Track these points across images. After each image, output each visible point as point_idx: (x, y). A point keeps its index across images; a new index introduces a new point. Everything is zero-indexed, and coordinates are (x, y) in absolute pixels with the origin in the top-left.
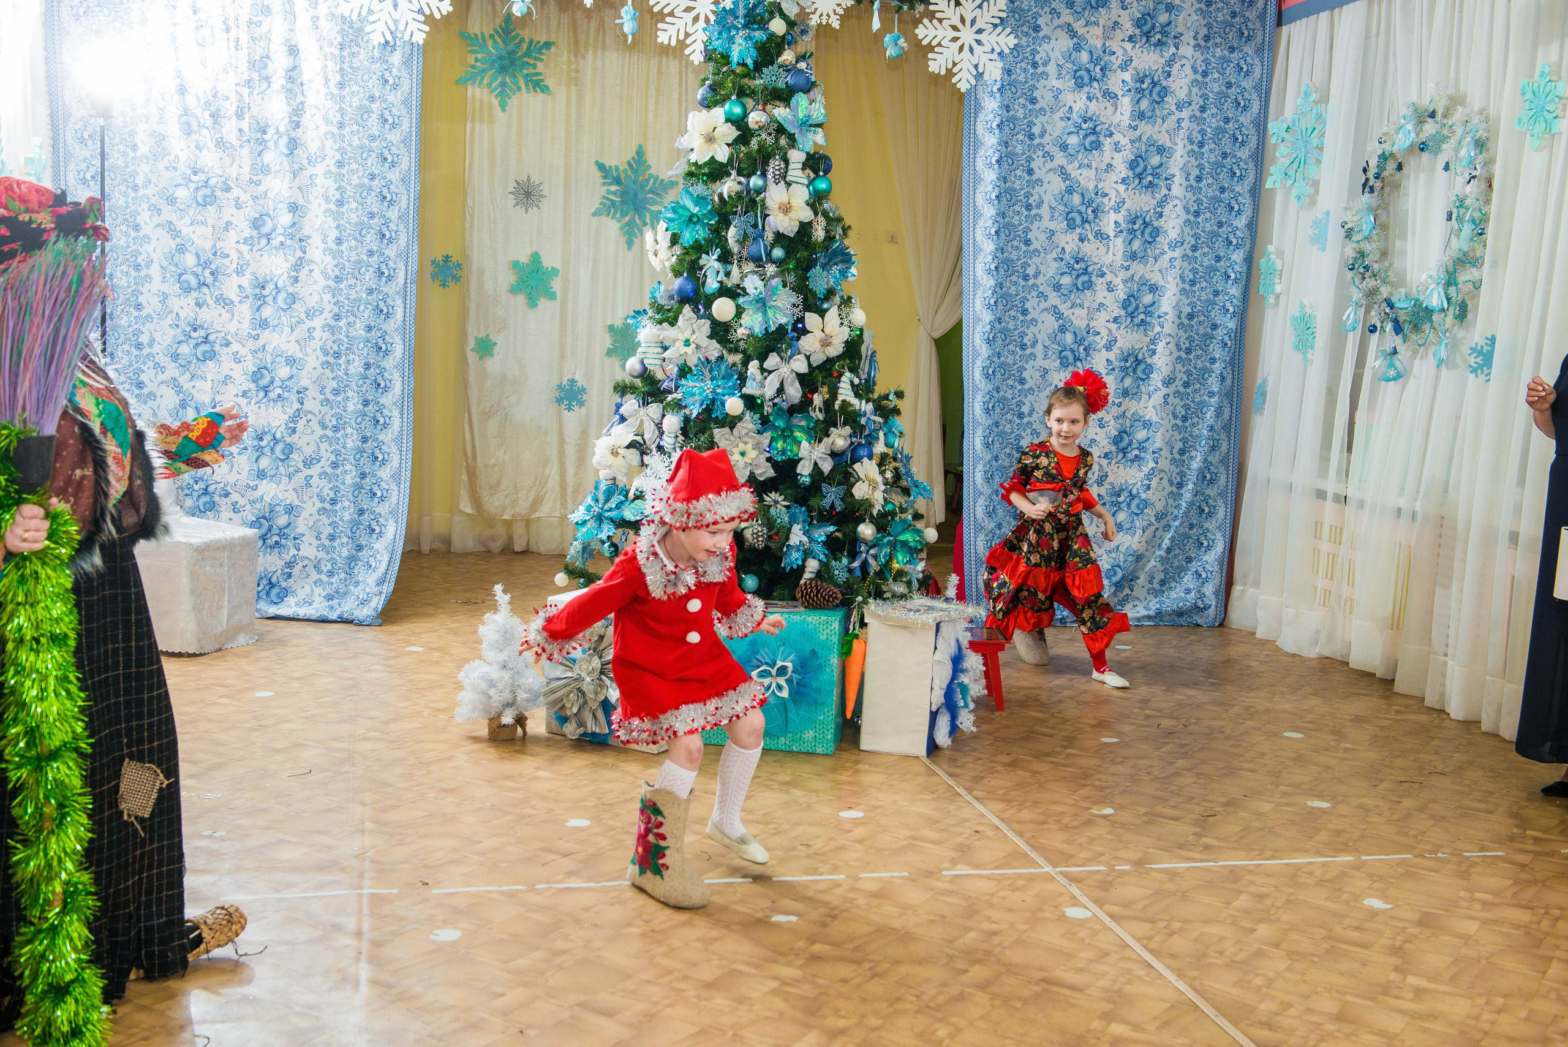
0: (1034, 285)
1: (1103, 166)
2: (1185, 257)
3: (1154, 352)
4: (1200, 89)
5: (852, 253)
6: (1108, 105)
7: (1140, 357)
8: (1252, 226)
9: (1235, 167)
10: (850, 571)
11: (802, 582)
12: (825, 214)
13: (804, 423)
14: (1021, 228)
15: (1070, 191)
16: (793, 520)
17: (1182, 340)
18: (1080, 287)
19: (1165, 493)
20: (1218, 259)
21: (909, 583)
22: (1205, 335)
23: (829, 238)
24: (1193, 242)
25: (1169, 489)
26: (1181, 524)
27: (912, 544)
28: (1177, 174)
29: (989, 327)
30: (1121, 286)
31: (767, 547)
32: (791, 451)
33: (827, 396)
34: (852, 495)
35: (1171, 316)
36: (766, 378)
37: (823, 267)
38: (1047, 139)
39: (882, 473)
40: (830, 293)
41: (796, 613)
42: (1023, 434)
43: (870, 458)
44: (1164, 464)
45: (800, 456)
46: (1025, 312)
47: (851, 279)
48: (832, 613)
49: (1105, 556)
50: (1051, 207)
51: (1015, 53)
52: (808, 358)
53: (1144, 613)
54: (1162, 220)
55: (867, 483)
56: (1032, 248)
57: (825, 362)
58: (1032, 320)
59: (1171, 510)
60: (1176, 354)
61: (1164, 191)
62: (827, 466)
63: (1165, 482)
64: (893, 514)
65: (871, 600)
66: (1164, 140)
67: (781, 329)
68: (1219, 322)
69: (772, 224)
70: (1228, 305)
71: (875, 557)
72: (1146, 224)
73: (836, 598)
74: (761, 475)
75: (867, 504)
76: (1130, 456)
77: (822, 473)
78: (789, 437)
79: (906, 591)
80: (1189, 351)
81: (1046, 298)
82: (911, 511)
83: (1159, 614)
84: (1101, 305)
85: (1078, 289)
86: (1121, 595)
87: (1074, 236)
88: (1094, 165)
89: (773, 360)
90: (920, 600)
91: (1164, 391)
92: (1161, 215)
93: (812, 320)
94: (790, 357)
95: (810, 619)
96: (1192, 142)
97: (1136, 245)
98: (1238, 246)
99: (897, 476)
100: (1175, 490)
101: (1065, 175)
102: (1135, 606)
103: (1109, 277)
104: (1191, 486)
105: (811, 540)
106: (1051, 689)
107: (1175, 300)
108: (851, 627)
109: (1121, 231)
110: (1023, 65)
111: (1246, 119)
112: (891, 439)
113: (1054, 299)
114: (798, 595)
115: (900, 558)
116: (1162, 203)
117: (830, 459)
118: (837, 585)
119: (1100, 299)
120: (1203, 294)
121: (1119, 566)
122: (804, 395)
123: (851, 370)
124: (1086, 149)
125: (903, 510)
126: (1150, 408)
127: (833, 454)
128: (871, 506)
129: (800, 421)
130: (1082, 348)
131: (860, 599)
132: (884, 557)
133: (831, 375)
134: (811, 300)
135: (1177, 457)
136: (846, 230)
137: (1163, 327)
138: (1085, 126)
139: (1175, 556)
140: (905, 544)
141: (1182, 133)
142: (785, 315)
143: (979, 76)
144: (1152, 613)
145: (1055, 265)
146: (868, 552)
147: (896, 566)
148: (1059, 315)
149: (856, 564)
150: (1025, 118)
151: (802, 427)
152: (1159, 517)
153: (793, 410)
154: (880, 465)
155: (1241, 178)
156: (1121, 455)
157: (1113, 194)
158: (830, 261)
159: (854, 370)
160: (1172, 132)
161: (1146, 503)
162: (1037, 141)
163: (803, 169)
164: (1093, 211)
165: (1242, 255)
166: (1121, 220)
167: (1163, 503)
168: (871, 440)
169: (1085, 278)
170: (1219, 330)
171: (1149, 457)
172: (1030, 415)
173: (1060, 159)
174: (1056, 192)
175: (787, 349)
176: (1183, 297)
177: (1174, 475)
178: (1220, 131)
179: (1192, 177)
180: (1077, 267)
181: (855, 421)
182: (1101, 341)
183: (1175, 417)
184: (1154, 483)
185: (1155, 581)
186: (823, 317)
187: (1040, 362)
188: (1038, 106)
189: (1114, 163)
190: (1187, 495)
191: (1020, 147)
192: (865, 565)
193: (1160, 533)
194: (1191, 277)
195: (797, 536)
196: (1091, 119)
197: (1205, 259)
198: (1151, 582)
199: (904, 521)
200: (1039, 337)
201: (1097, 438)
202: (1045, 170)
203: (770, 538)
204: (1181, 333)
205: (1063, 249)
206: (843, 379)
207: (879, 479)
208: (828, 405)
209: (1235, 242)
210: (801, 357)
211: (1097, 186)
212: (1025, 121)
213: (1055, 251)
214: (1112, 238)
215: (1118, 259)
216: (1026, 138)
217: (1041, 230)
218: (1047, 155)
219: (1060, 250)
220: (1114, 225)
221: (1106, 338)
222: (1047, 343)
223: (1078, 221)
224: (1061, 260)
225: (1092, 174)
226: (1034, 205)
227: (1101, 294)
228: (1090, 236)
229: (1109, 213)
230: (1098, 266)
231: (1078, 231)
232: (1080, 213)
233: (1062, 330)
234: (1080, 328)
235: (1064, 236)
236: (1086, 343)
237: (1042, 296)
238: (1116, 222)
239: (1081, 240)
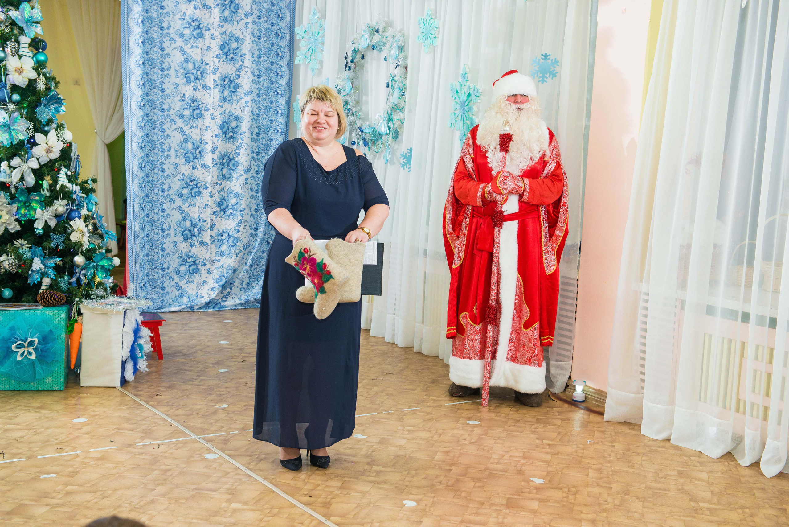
0: (168, 115)
1: (205, 47)
2: (253, 101)
3: (239, 154)
4: (257, 6)
5: (62, 98)
6: (206, 12)
7: (231, 157)
8: (290, 84)
9: (279, 51)
10: (70, 284)
11: (41, 291)
12: (45, 75)
13: (37, 198)
14: (158, 81)
15: (186, 61)
16: (34, 255)
17: (254, 147)
18: (195, 117)
19: (248, 234)
20: (272, 102)
21: (106, 289)
22: (267, 144)
23: (48, 89)
24: (258, 92)
25: (250, 231)
26: (258, 251)
27: (107, 267)
28: (247, 53)
29: (141, 140)
30: (219, 117)
31: (17, 272)
32: (30, 215)
33: (51, 182)
34: (70, 240)
35: (247, 134)
36: (12, 172)
37: (45, 106)
38: (171, 30)
39: (87, 226)
40: (50, 122)
41: (39, 309)
42: (165, 202)
43: (80, 217)
44: (247, 217)
45: (36, 217)
46: (163, 131)
47: (62, 113)
48: (61, 308)
49: (215, 271)
50: (176, 70)
52: (38, 159)
53: (238, 301)
54: (240, 79)
55: (78, 232)
56: (165, 93)
57: (48, 162)
58: (168, 135)
59: (251, 243)
60: (251, 155)
61: (240, 63)
62: (53, 223)
63: (248, 228)
64: (94, 250)
65: (83, 300)
66: (238, 34)
67: (21, 143)
68: (273, 138)
69: (11, 80)
70: (278, 128)
71: (85, 275)
72: (231, 82)
73: (63, 299)
74: (12, 229)
75: (79, 245)
76: (228, 213)
77: (50, 226)
78: (28, 206)
79: (104, 294)
80: (258, 153)
81: (175, 123)
82: (104, 248)
83: (247, 302)
84: (208, 127)
85: (194, 118)
86: (225, 293)
87: (191, 87)
88: (200, 46)
89: (16, 161)
90: (113, 299)
91: (245, 176)
92: (239, 77)
93: (39, 137)
94: (28, 159)
95: (47, 312)
96: (254, 36)
97: (226, 93)
98: (282, 95)
99: (95, 228)
100: (253, 232)
101: (184, 52)
102: (233, 298)
103: (212, 111)
104: (262, 229)
105: (46, 266)
106: (188, 346)
107: (249, 125)
108: (72, 316)
109: (217, 85)
111: (283, 24)
112: (90, 206)
113: (180, 123)
114: (39, 299)
115: (100, 275)
116: (239, 69)
117: (54, 219)
118: (64, 293)
119: (207, 123)
120: (264, 122)
121: (223, 276)
122: (37, 182)
123: (65, 167)
124: (195, 37)
125: (100, 248)
126: (238, 186)
127: (56, 216)
128: (82, 245)
129: (35, 197)
130: (198, 152)
131: (77, 299)
132: (90, 275)
133: (54, 170)
134: (38, 125)
135: (254, 213)
136: (57, 84)
137: (243, 140)
138: (193, 24)
139: (255, 269)
140: (102, 267)
141: (249, 31)
142: (23, 135)
144: (243, 302)
145: (180, 104)
146: (80, 272)
147: (97, 280)
148: (184, 133)
149: (74, 279)
150: (158, 17)
151: (37, 200)
152: (245, 248)
153: (30, 190)
154: (85, 221)
155: (282, 57)
156: (222, 213)
157: (211, 64)
158: (48, 102)
159: (68, 167)
160: (243, 30)
161: (237, 240)
162: (165, 31)
163: (29, 47)
164: (201, 73)
165: (284, 100)
166: (217, 79)
167: (247, 239)
168: (80, 206)
169: (198, 111)
170: (274, 142)
171: (238, 213)
172: (168, 190)
173: (180, 42)
174: (179, 61)
175: (25, 155)
176: (254, 123)
177: (253, 223)
178: (269, 30)
179: (255, 56)
180: (192, 105)
181: (69, 197)
182: (208, 148)
183: (252, 191)
184: (241, 228)
185: (244, 284)
186: (46, 136)
187: (173, 160)
188: (165, 11)
189: (211, 46)
190: (260, 235)
191: (155, 34)
192: (78, 280)
193: (246, 255)
194: (257, 112)
195: (37, 264)
196: (197, 20)
197: (265, 102)
198: (242, 284)
199: (102, 254)
200: (172, 145)
201: (209, 203)
202: (171, 49)
203: (20, 266)
204: (253, 143)
205: (184, 94)
206: (61, 172)
207: (85, 230)
208: (52, 187)
209: (280, 93)
210: (34, 159)
211: (202, 59)
212: (158, 19)
213: (179, 95)
214: (212, 89)
215: (217, 101)
216: (159, 29)
217: (170, 83)
218: (172, 40)
219: (182, 95)
220: (213, 82)
221: (211, 146)
222: (177, 149)
223: (192, 78)
224: (183, 101)
225: (199, 51)
226: (165, 68)
227: (208, 121)
228: (200, 87)
229: (210, 74)
230: (205, 105)
231: (192, 84)
232: (193, 74)
233: (186, 141)
234: (196, 140)
235: (184, 87)
236: (200, 149)
237: (173, 121)
238: (214, 80)
239: (195, 89)
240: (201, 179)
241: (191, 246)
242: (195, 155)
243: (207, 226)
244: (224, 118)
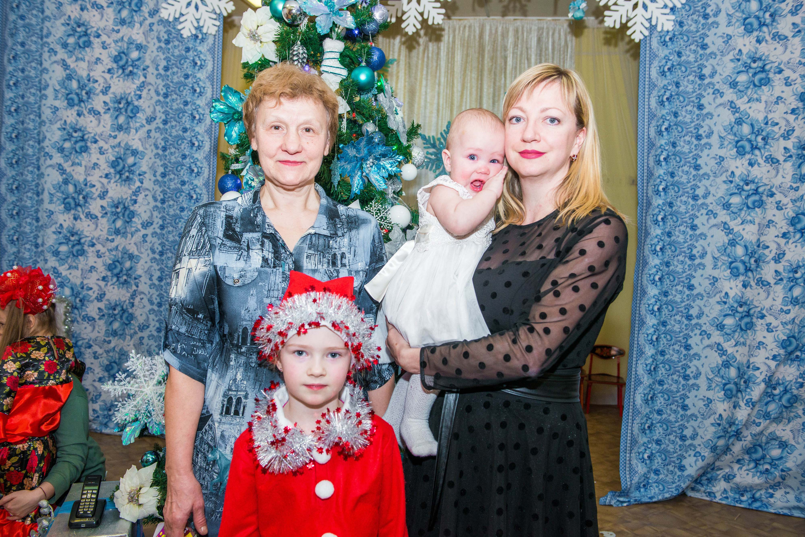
0: (703, 204)
1: (774, 99)
6: (778, 46)
14: (691, 155)
15: (739, 122)
18: (751, 206)
30: (790, 205)
38: (717, 78)
42: (692, 334)
46: (694, 228)
50: (720, 137)
51: (687, 8)
56: (701, 172)
58: (702, 234)
81: (715, 215)
84: (770, 222)
85: (748, 208)
87: (745, 161)
88: (764, 98)
101: (734, 109)
103: (778, 197)
109: (791, 156)
110: (695, 17)
113: (723, 216)
119: (769, 217)
130: (752, 260)
138: (754, 65)
143: (652, 28)
145: (724, 187)
148: (728, 230)
150: (696, 61)
157: (783, 123)
162: (706, 81)
164: (763, 139)
166: (790, 146)
169: (755, 198)
172: (699, 317)
173: (730, 95)
174: (726, 123)
182: (770, 254)
188: (708, 51)
189: (783, 95)
191: (690, 86)
196: (760, 59)
200: (709, 250)
201: (766, 341)
202: (714, 105)
205: (733, 172)
211: (766, 117)
212: (696, 64)
213: (724, 174)
214: (781, 162)
215: (788, 181)
216: (697, 79)
217: (710, 156)
218: (717, 92)
219: (729, 173)
220: (783, 151)
221: (774, 251)
222: (717, 255)
223: (748, 147)
224: (731, 182)
225: (761, 106)
226: (704, 135)
227: (771, 212)
228: (760, 161)
229: (778, 140)
230: (769, 187)
231: (748, 156)
232: (750, 141)
233: (733, 243)
234: (751, 242)
235: (733, 161)
236: (756, 256)
237: (712, 214)
238: (785, 148)
239: (751, 164)
240: (756, 303)
241: (735, 407)
242: (748, 265)
243: (760, 376)
244: (799, 207)
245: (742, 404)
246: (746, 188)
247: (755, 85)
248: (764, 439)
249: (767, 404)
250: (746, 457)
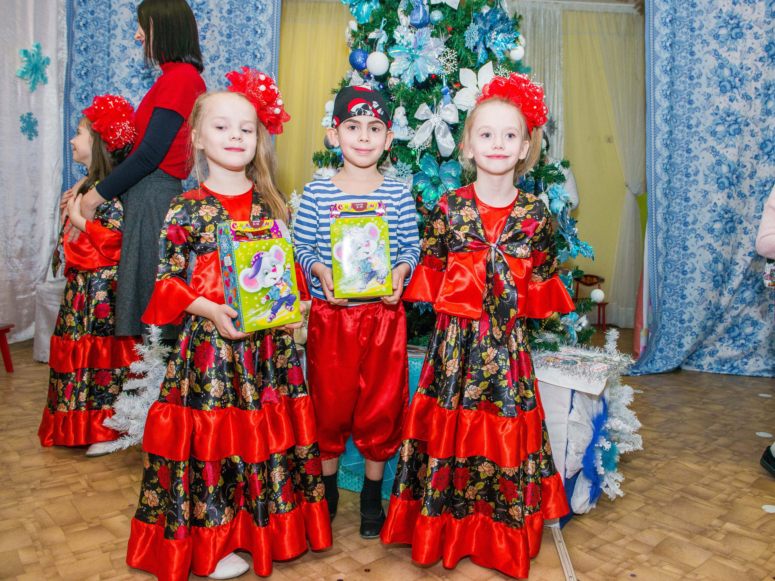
0: (695, 132)
1: (747, 49)
6: (749, 8)
14: (686, 92)
15: (721, 66)
29: (667, 160)
30: (760, 133)
38: (704, 31)
42: (689, 237)
46: (689, 151)
50: (708, 78)
56: (694, 106)
58: (695, 156)
81: (705, 141)
84: (747, 146)
85: (730, 134)
87: (726, 98)
88: (739, 48)
89: (422, 110)
101: (717, 55)
103: (752, 126)
109: (760, 94)
113: (711, 141)
119: (746, 142)
130: (734, 176)
138: (731, 22)
145: (711, 118)
148: (715, 153)
150: (688, 17)
157: (753, 68)
162: (696, 33)
164: (740, 80)
166: (759, 87)
169: (736, 126)
172: (694, 223)
173: (714, 44)
174: (712, 67)
182: (747, 172)
187: (701, 186)
188: (697, 9)
189: (754, 46)
191: (684, 37)
196: (736, 17)
200: (701, 169)
202: (702, 53)
205: (717, 106)
211: (742, 63)
212: (688, 19)
213: (711, 108)
214: (753, 99)
215: (758, 114)
216: (689, 31)
217: (701, 93)
218: (704, 42)
219: (715, 107)
220: (754, 90)
221: (749, 169)
222: (707, 173)
223: (728, 87)
224: (717, 114)
225: (737, 54)
226: (695, 76)
227: (747, 139)
228: (738, 97)
229: (751, 81)
230: (745, 118)
231: (729, 94)
232: (730, 82)
233: (719, 163)
234: (733, 162)
235: (718, 98)
236: (737, 173)
237: (702, 139)
238: (756, 88)
239: (731, 100)
240: (737, 211)
241: (720, 295)
242: (731, 180)
243: (739, 270)
244: (766, 135)
245: (725, 293)
246: (728, 119)
247: (732, 38)
248: (740, 320)
249: (742, 292)
250: (726, 336)
